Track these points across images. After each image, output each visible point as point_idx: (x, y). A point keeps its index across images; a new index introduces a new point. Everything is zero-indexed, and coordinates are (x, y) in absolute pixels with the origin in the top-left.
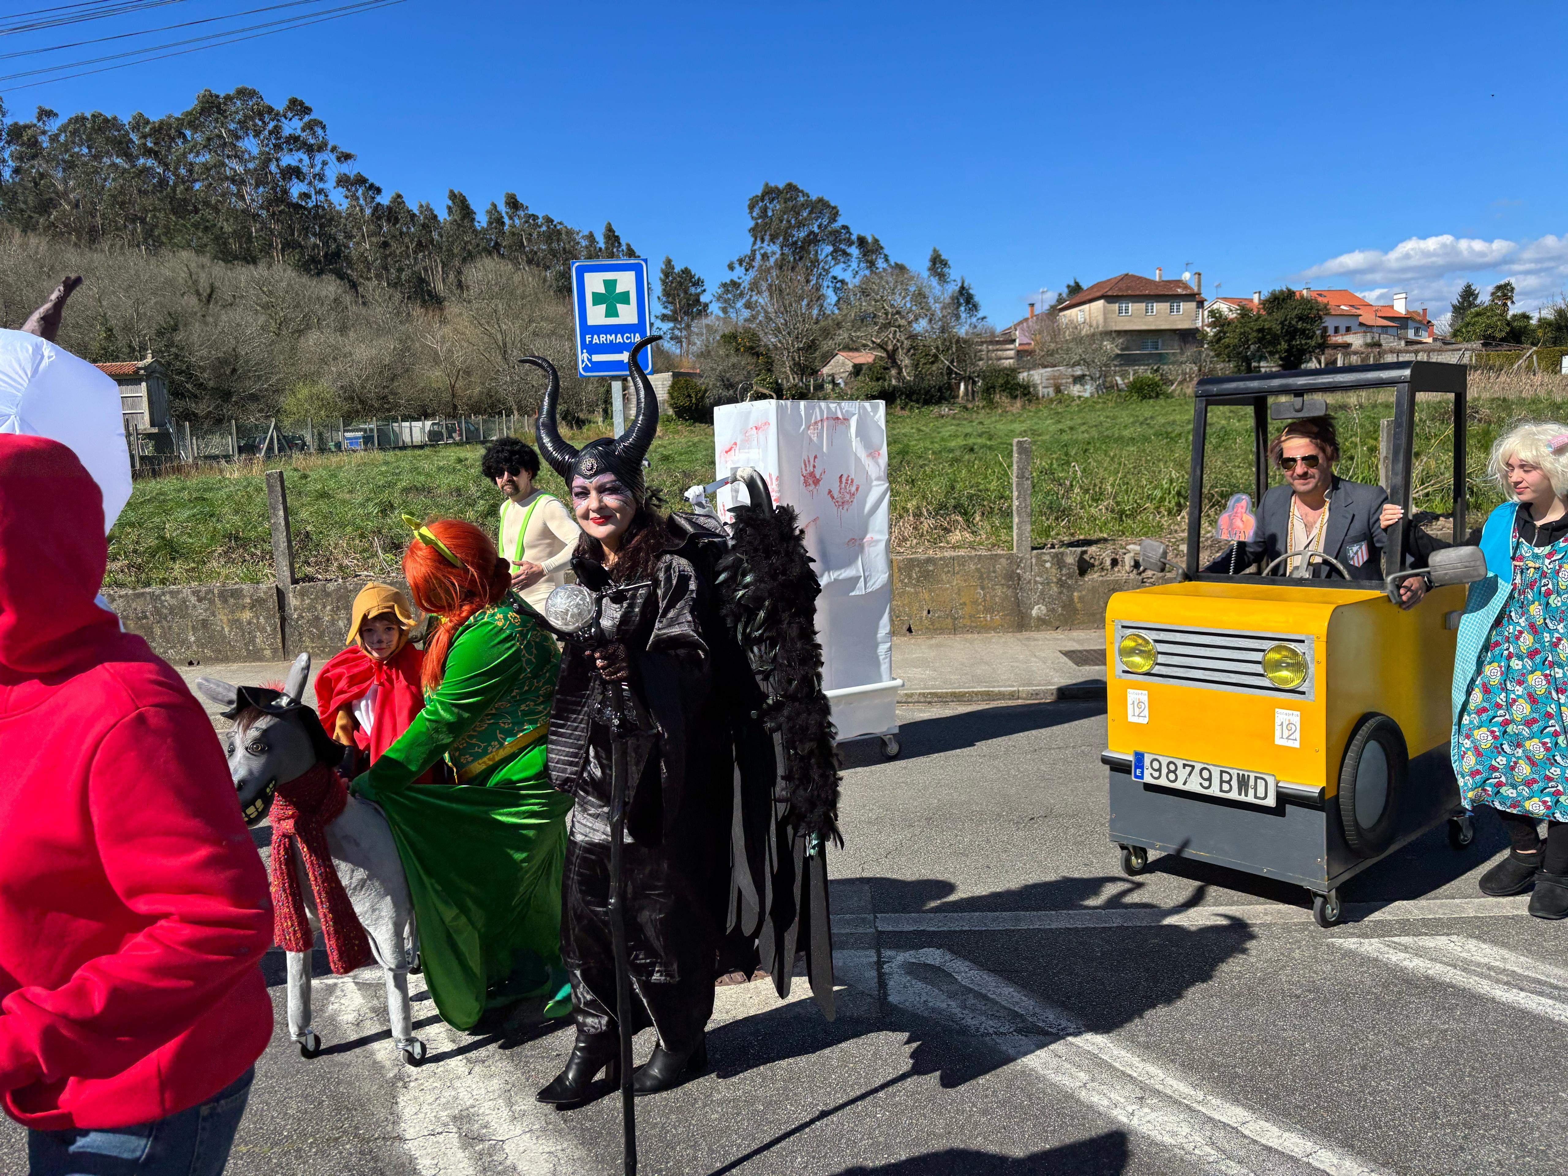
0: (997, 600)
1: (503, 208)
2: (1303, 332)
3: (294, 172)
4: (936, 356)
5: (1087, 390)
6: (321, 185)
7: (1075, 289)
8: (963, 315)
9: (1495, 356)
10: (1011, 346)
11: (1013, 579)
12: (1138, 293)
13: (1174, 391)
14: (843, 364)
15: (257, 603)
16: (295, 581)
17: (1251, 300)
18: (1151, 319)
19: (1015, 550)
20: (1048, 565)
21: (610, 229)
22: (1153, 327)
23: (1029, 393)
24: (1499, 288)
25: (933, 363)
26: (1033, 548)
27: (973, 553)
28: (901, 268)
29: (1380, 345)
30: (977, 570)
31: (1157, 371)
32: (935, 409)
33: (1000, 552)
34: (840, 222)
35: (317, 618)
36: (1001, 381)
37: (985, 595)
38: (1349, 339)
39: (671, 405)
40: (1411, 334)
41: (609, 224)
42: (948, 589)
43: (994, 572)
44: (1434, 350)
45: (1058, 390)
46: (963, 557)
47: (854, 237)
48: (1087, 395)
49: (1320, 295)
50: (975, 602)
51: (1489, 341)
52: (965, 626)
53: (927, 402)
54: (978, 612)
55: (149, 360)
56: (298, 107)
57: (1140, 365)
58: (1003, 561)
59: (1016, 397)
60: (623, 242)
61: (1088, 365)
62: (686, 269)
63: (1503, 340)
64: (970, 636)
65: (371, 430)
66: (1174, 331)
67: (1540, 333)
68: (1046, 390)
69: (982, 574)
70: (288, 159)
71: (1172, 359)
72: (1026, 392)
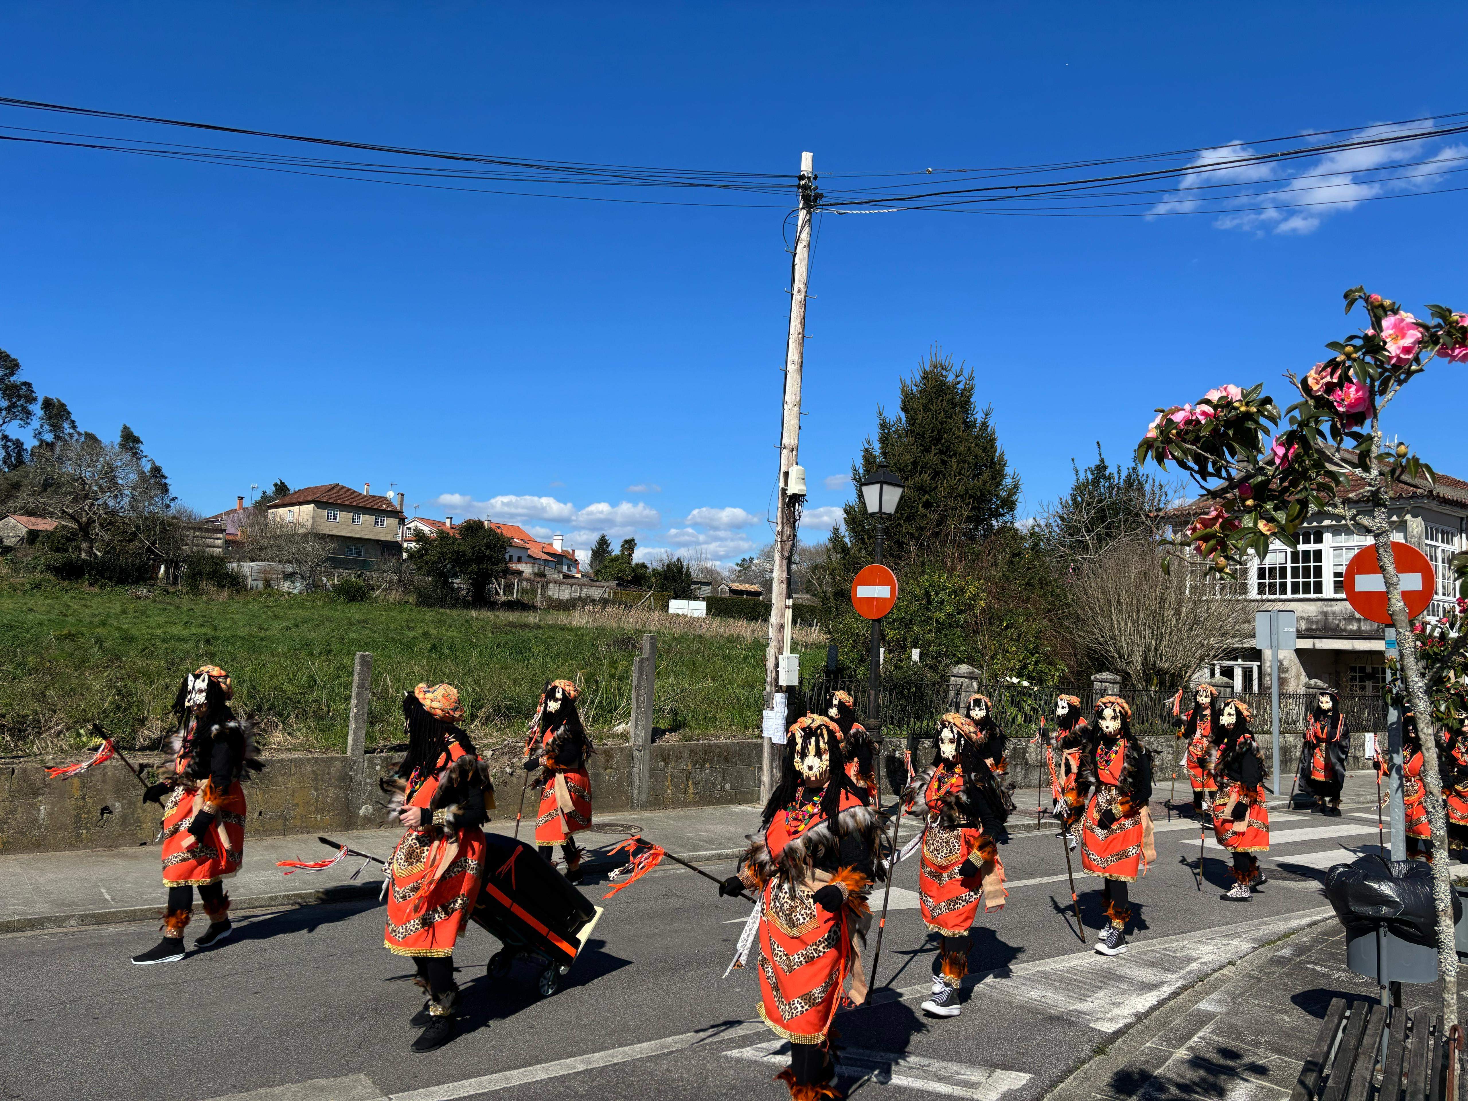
0: (329, 800)
2: (490, 558)
4: (134, 534)
5: (297, 588)
7: (281, 489)
9: (626, 594)
10: (220, 535)
11: (346, 781)
12: (346, 503)
13: (378, 597)
14: (16, 527)
17: (444, 524)
18: (357, 528)
19: (349, 754)
20: (378, 768)
22: (358, 536)
23: (238, 583)
24: (627, 542)
25: (130, 541)
26: (366, 752)
27: (310, 756)
28: (91, 438)
29: (545, 576)
30: (314, 772)
31: (360, 576)
32: (132, 589)
33: (334, 755)
34: (21, 376)
36: (209, 568)
37: (318, 796)
38: (521, 567)
40: (565, 568)
42: (282, 790)
43: (329, 774)
44: (585, 585)
45: (268, 584)
46: (301, 759)
47: (37, 396)
48: (296, 592)
49: (498, 527)
50: (308, 803)
51: (621, 582)
52: (295, 827)
53: (122, 581)
54: (310, 813)
57: (344, 569)
58: (338, 764)
59: (223, 586)
61: (300, 563)
63: (629, 582)
64: (300, 836)
66: (377, 542)
67: (653, 580)
68: (255, 583)
69: (317, 775)
71: (376, 567)
72: (235, 583)
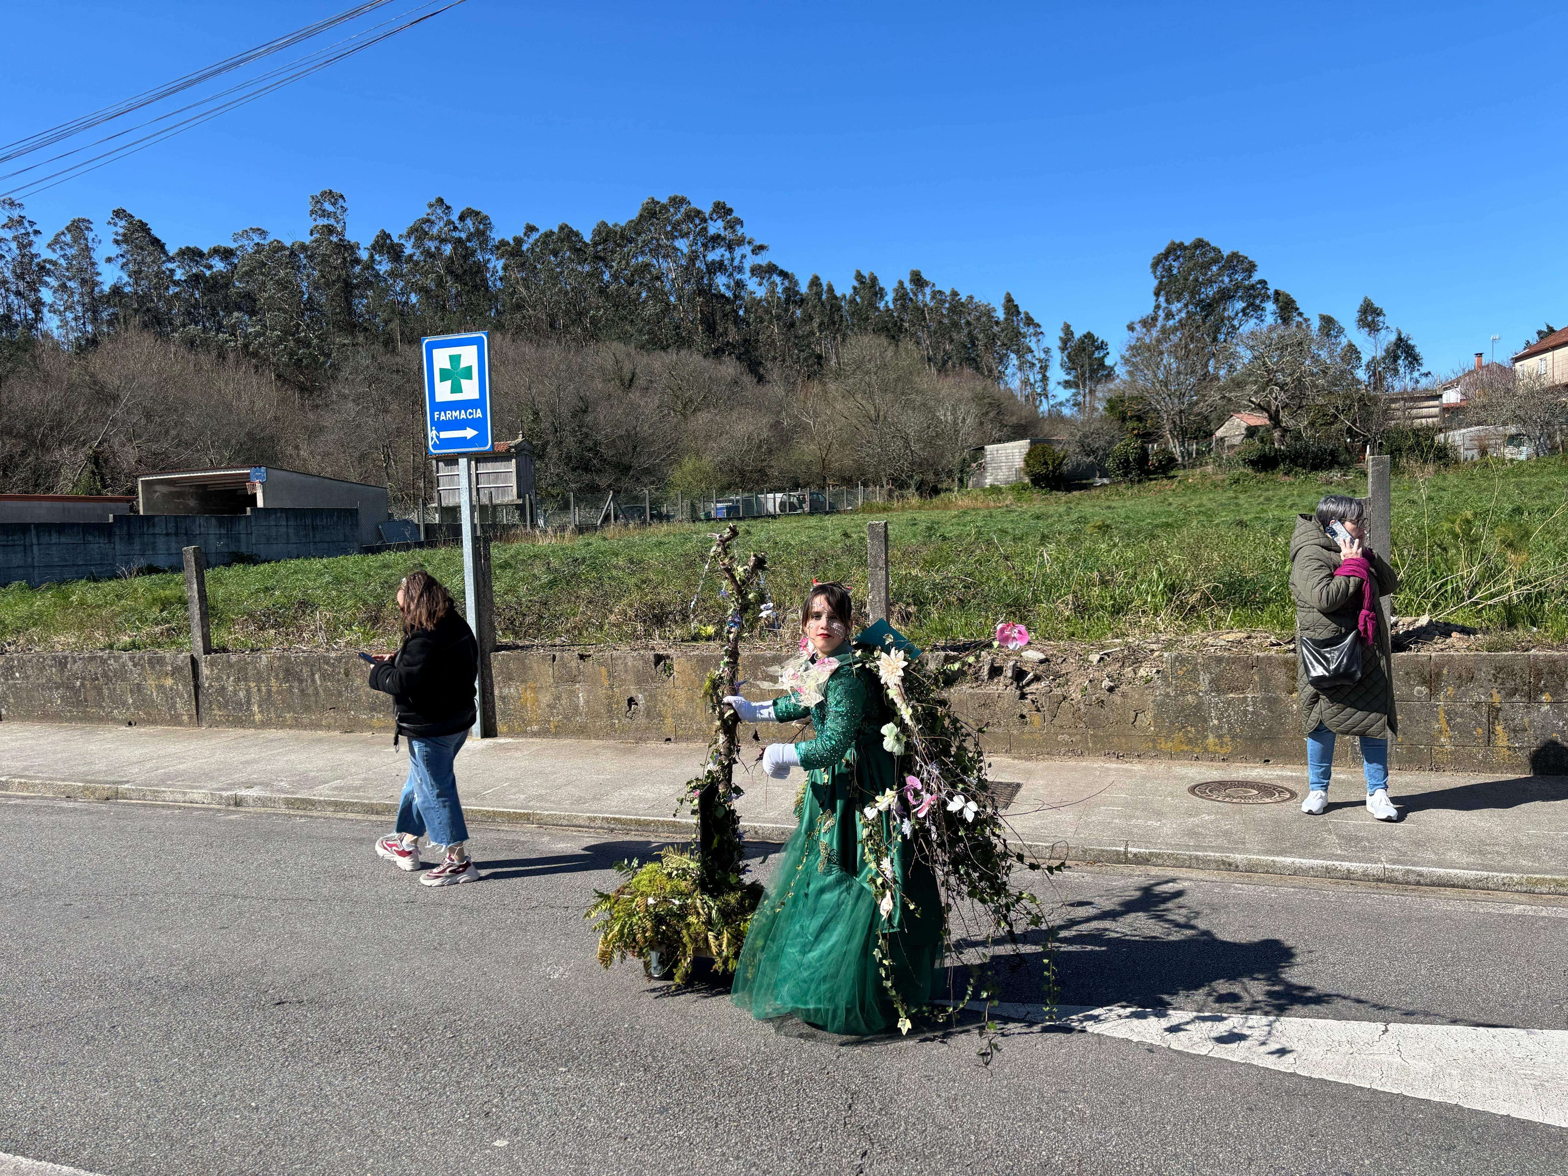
1: (908, 285)
3: (718, 267)
4: (1333, 417)
5: (1523, 453)
6: (738, 277)
7: (1547, 334)
8: (1402, 370)
10: (1436, 403)
14: (1239, 425)
15: (177, 671)
16: (208, 650)
21: (1009, 299)
23: (1447, 455)
25: (1332, 423)
32: (1323, 475)
34: (1256, 277)
35: (223, 688)
36: (1412, 441)
39: (1027, 473)
41: (1008, 294)
45: (1483, 452)
47: (1271, 292)
48: (1523, 457)
53: (1315, 467)
55: (520, 439)
56: (722, 210)
59: (1428, 461)
60: (1022, 310)
62: (1089, 333)
65: (738, 501)
68: (1470, 453)
70: (714, 256)
72: (1442, 455)
